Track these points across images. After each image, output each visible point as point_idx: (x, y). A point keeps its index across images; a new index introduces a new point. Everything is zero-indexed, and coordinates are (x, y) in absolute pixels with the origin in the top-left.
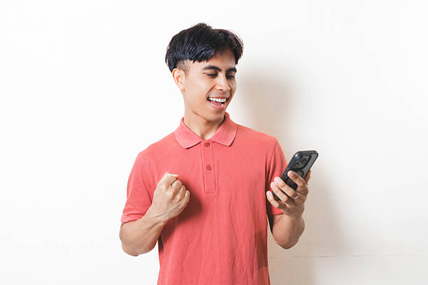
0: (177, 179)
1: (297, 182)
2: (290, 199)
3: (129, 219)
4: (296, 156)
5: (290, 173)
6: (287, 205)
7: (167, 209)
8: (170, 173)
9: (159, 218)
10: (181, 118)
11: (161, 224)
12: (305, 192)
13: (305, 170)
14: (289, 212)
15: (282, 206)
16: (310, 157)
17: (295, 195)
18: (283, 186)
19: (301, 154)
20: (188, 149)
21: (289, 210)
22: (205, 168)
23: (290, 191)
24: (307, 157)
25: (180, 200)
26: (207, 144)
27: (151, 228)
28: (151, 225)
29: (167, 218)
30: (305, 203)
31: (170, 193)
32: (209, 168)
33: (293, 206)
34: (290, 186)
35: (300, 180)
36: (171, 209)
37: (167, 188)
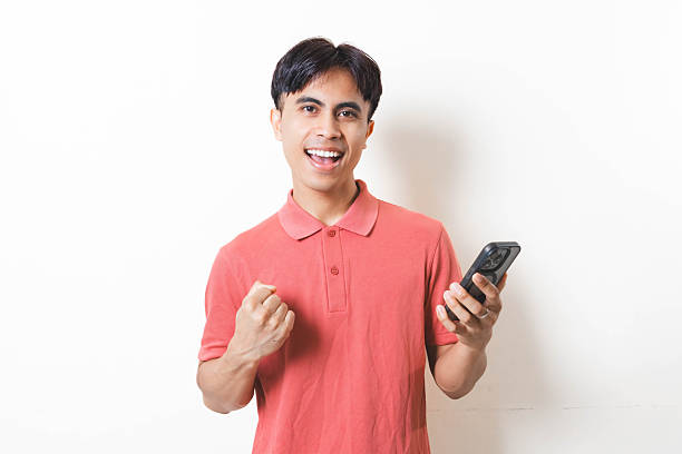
0: (273, 292)
1: (486, 291)
2: (474, 319)
3: (210, 354)
4: (488, 249)
5: (476, 278)
6: (468, 328)
7: (256, 342)
8: (262, 282)
9: (245, 357)
10: (288, 191)
11: (251, 365)
12: (497, 308)
13: (498, 273)
14: (470, 340)
15: (460, 329)
16: (509, 252)
17: (481, 313)
18: (464, 298)
19: (494, 246)
20: (300, 240)
21: (470, 335)
22: (328, 273)
23: (474, 306)
24: (504, 252)
25: (277, 327)
26: (332, 233)
27: (236, 371)
28: (235, 367)
29: (259, 356)
30: (494, 327)
31: (258, 316)
32: (335, 271)
33: (478, 330)
34: (474, 297)
35: (492, 289)
36: (263, 342)
37: (255, 307)
